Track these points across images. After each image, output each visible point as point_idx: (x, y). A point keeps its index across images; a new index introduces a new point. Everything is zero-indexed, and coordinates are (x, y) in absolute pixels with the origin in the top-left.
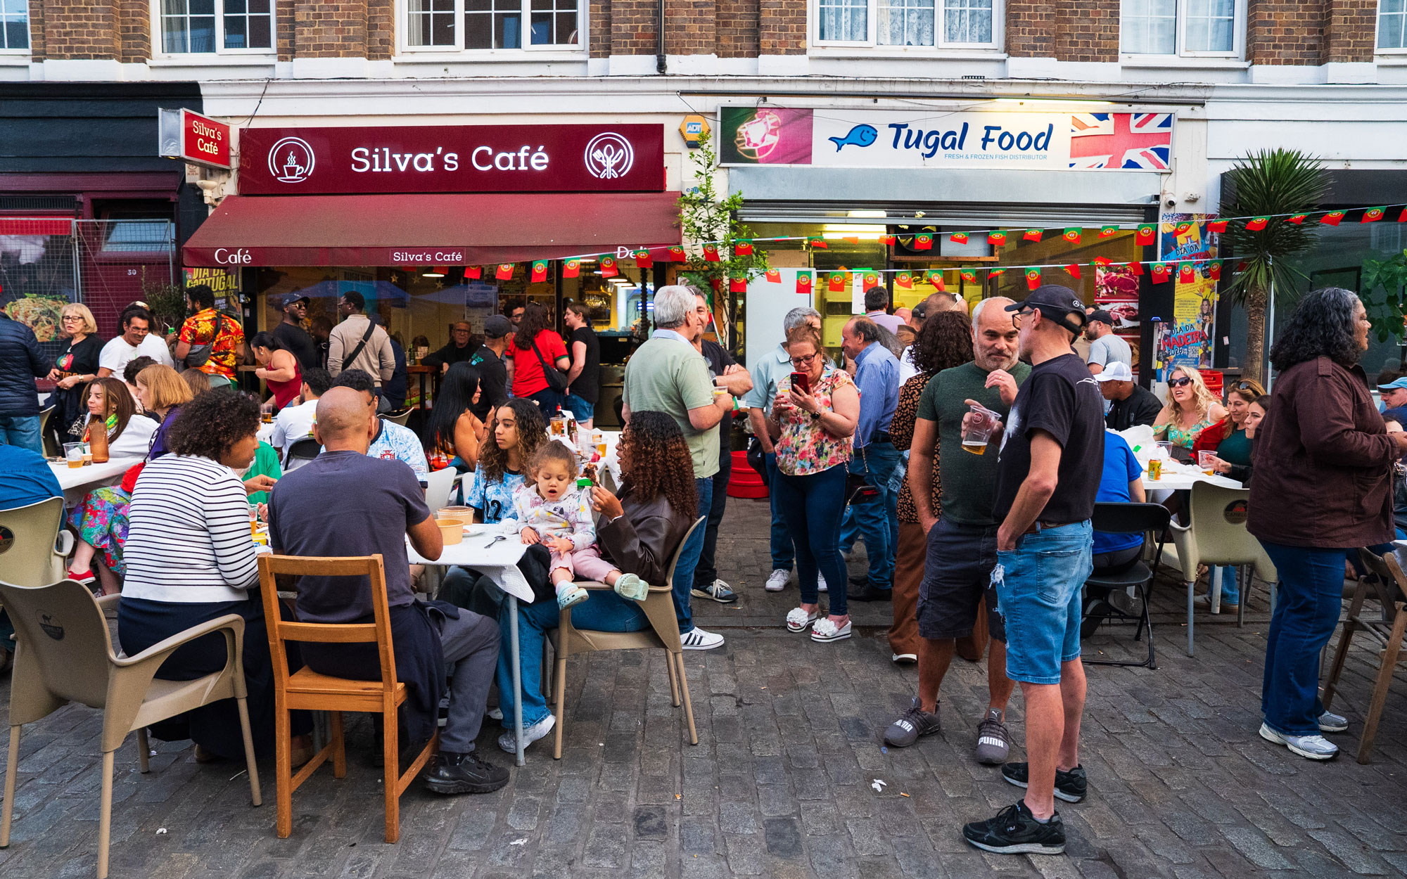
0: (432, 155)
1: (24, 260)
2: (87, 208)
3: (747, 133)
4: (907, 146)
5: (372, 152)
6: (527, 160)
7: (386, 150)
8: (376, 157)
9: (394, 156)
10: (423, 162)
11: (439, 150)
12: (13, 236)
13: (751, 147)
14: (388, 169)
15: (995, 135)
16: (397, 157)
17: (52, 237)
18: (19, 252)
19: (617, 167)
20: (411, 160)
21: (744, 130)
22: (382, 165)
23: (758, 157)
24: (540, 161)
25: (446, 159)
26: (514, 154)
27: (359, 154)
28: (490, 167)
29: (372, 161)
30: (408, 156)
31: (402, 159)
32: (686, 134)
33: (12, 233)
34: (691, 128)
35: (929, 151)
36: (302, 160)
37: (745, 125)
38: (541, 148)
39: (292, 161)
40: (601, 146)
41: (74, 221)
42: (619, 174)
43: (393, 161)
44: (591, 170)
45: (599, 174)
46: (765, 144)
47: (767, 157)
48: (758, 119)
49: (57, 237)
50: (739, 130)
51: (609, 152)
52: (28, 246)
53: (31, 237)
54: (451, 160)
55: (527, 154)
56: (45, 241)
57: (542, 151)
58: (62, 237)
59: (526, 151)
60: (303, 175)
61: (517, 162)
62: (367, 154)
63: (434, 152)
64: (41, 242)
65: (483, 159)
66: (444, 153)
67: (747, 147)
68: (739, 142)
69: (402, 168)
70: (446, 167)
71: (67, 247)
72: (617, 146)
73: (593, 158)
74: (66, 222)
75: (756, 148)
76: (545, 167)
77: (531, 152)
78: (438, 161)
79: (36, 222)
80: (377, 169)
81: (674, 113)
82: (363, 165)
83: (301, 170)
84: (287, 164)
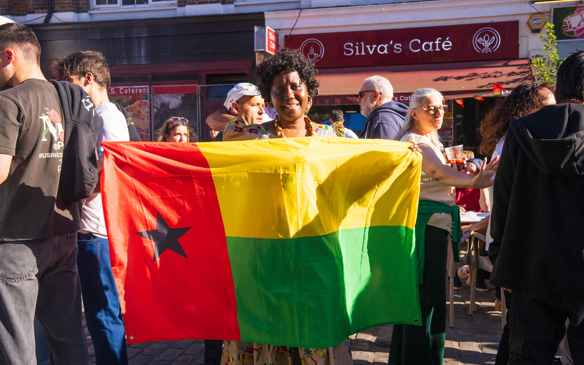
0: (387, 45)
1: (171, 106)
2: (204, 79)
3: (569, 22)
5: (355, 45)
6: (440, 45)
7: (363, 43)
8: (357, 47)
9: (367, 46)
10: (382, 49)
11: (391, 42)
12: (167, 95)
13: (572, 30)
14: (363, 53)
16: (368, 47)
17: (186, 94)
18: (169, 102)
19: (491, 47)
20: (376, 48)
21: (568, 20)
22: (360, 51)
23: (576, 35)
24: (447, 45)
25: (395, 47)
26: (432, 43)
27: (349, 46)
28: (419, 50)
29: (355, 49)
30: (374, 46)
31: (371, 48)
32: (532, 25)
33: (167, 93)
34: (535, 22)
36: (317, 51)
37: (568, 17)
38: (448, 38)
39: (312, 51)
40: (482, 36)
41: (198, 87)
42: (492, 50)
43: (366, 50)
44: (477, 48)
45: (481, 51)
46: (580, 27)
47: (581, 35)
48: (576, 13)
49: (189, 94)
50: (564, 20)
51: (486, 39)
52: (175, 100)
53: (175, 95)
54: (398, 47)
55: (440, 42)
56: (182, 97)
57: (448, 40)
58: (192, 94)
59: (439, 40)
60: (318, 58)
61: (434, 46)
62: (352, 46)
63: (389, 43)
64: (180, 97)
65: (416, 46)
66: (393, 44)
67: (569, 30)
68: (564, 28)
69: (371, 53)
70: (395, 51)
71: (194, 99)
72: (491, 35)
73: (477, 42)
74: (194, 86)
75: (575, 30)
76: (450, 48)
77: (442, 41)
78: (391, 48)
79: (179, 87)
80: (357, 54)
81: (525, 14)
82: (350, 52)
83: (317, 56)
84: (309, 53)
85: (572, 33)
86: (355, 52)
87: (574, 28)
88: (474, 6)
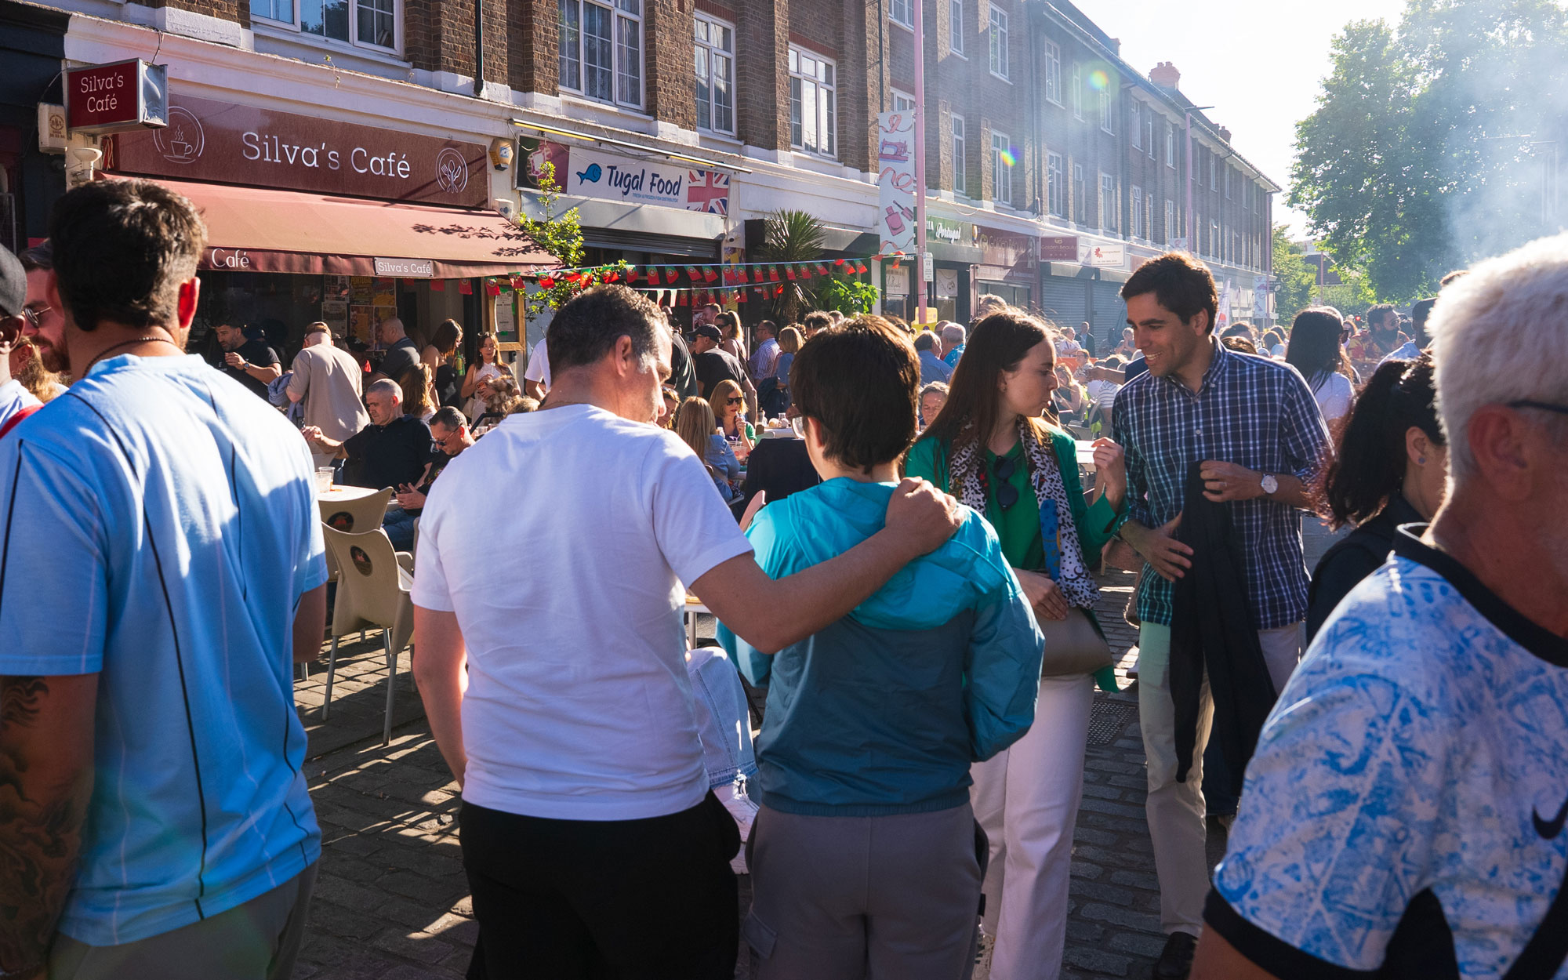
0: (317, 150)
3: (533, 160)
4: (616, 185)
5: (262, 139)
6: (395, 167)
7: (276, 138)
8: (267, 145)
9: (283, 146)
10: (309, 157)
11: (324, 144)
13: (534, 175)
14: (277, 160)
15: (656, 180)
16: (286, 147)
20: (299, 152)
21: (532, 157)
22: (273, 156)
25: (330, 156)
26: (383, 159)
27: (249, 139)
28: (366, 170)
29: (263, 148)
30: (296, 148)
31: (291, 151)
32: (499, 157)
34: (503, 152)
35: (625, 190)
36: (192, 137)
37: (532, 154)
38: (403, 156)
39: (181, 136)
40: (446, 159)
42: (459, 189)
43: (282, 152)
44: (441, 182)
45: (446, 188)
48: (539, 151)
50: (528, 156)
51: (452, 167)
54: (334, 157)
55: (395, 162)
57: (405, 160)
59: (392, 158)
60: (193, 156)
61: (387, 167)
62: (257, 140)
63: (320, 146)
66: (327, 150)
67: (531, 174)
68: (528, 169)
69: (291, 162)
70: (329, 164)
72: (457, 163)
73: (441, 171)
75: (537, 176)
76: (408, 176)
77: (396, 159)
78: (324, 159)
80: (267, 159)
81: (487, 136)
82: (254, 153)
83: (189, 149)
84: (174, 139)
85: (534, 179)
86: (263, 155)
87: (537, 173)
88: (434, 104)
